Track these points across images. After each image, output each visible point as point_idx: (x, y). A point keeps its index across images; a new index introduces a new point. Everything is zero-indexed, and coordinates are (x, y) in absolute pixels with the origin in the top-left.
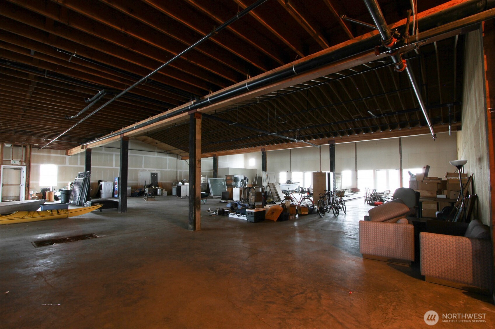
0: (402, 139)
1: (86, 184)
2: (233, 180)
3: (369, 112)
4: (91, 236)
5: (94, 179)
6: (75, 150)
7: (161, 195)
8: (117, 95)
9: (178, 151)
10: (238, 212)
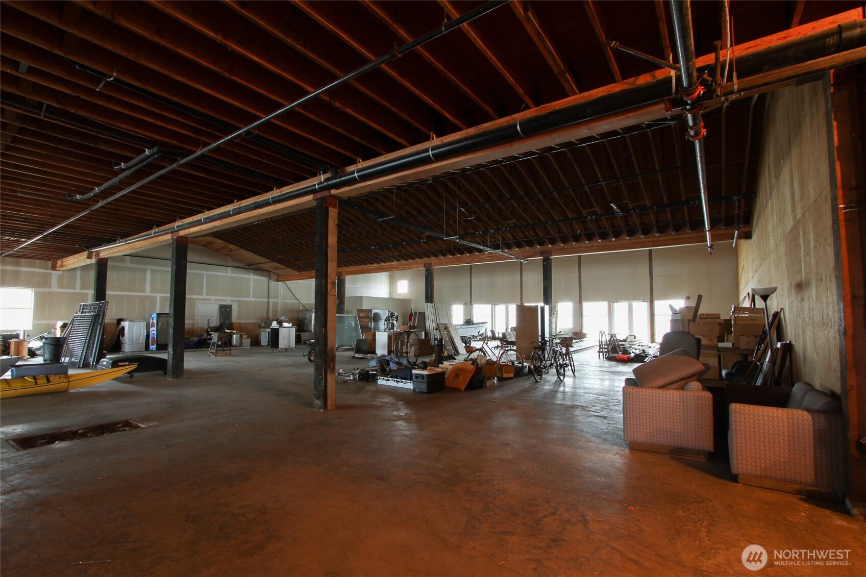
0: (653, 252)
1: (97, 326)
2: (371, 318)
3: (612, 205)
4: (127, 424)
5: (111, 315)
6: (72, 261)
7: (238, 345)
8: (182, 158)
9: (271, 265)
10: (394, 375)
